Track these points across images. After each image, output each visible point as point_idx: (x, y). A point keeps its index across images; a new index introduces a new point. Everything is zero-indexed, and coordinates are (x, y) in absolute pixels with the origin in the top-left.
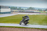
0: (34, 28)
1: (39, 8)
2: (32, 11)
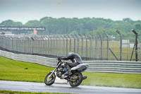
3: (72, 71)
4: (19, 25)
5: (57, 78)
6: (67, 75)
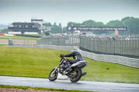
3: (73, 68)
4: (100, 25)
5: (59, 74)
6: (67, 71)
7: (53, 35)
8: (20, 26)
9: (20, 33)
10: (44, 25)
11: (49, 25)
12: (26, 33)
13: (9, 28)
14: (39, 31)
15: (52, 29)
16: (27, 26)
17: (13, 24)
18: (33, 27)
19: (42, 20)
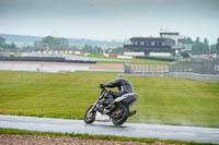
0: (66, 134)
1: (89, 41)
2: (56, 54)
7: (195, 57)
8: (143, 43)
9: (142, 54)
10: (180, 41)
11: (189, 41)
12: (152, 54)
13: (125, 46)
14: (172, 51)
15: (193, 48)
16: (153, 44)
17: (132, 40)
18: (163, 44)
19: (177, 34)
